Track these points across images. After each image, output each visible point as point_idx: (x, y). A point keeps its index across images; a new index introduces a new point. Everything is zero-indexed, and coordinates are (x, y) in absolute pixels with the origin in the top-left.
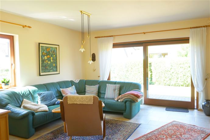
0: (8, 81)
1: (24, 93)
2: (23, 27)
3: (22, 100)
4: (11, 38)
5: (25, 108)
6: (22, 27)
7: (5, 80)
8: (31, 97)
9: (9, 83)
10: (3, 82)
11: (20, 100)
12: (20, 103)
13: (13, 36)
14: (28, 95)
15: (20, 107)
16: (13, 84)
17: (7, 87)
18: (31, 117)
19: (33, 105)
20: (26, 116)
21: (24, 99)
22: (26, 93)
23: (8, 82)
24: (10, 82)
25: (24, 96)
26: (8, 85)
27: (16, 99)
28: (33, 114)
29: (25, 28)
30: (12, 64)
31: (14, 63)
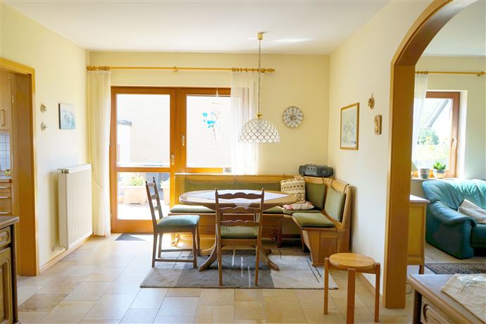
0: (443, 166)
1: (466, 190)
2: (479, 75)
3: (461, 201)
4: (456, 97)
5: (462, 212)
6: (476, 75)
7: (438, 164)
8: (478, 199)
9: (445, 170)
10: (435, 168)
11: (458, 200)
12: (458, 205)
13: (459, 93)
14: (474, 194)
15: (457, 210)
16: (453, 173)
17: (440, 175)
18: (468, 228)
19: (478, 211)
20: (459, 223)
21: (465, 200)
22: (469, 191)
23: (444, 168)
24: (447, 168)
25: (466, 194)
26: (443, 172)
27: (452, 197)
28: (473, 223)
29: (482, 76)
30: (453, 140)
31: (457, 139)
